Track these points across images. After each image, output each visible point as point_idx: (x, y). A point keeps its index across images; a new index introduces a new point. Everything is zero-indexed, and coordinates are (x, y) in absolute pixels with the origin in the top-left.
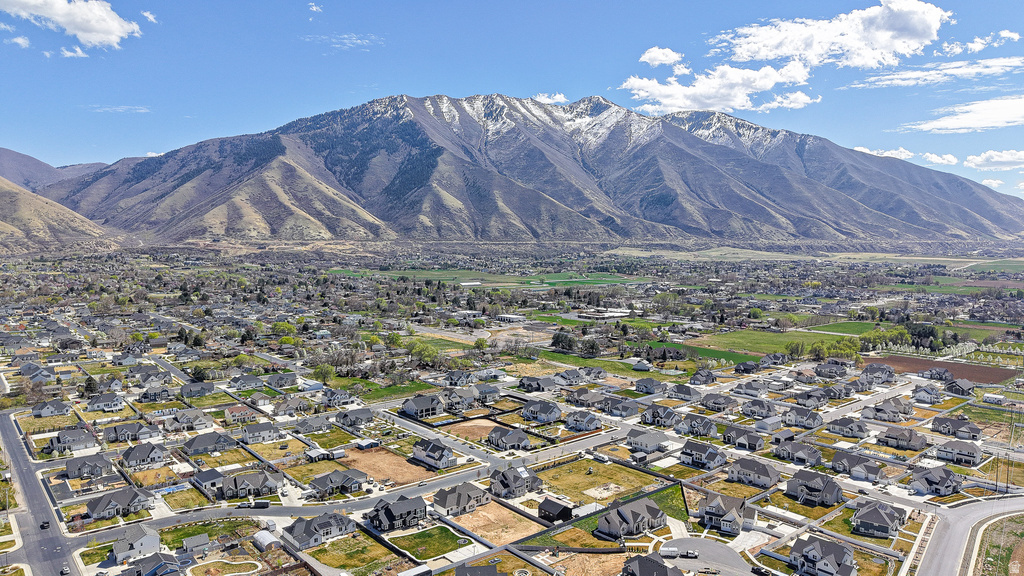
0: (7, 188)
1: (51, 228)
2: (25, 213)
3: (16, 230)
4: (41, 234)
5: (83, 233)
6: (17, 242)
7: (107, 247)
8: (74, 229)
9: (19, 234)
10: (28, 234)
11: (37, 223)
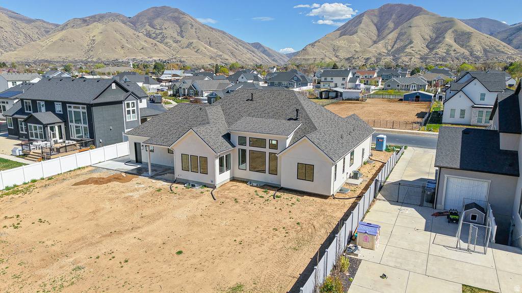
0: (468, 30)
1: (485, 50)
2: (473, 43)
3: (466, 51)
4: (478, 54)
5: (503, 52)
6: (464, 58)
7: (514, 60)
8: (498, 51)
9: (467, 53)
10: (471, 54)
11: (478, 48)
